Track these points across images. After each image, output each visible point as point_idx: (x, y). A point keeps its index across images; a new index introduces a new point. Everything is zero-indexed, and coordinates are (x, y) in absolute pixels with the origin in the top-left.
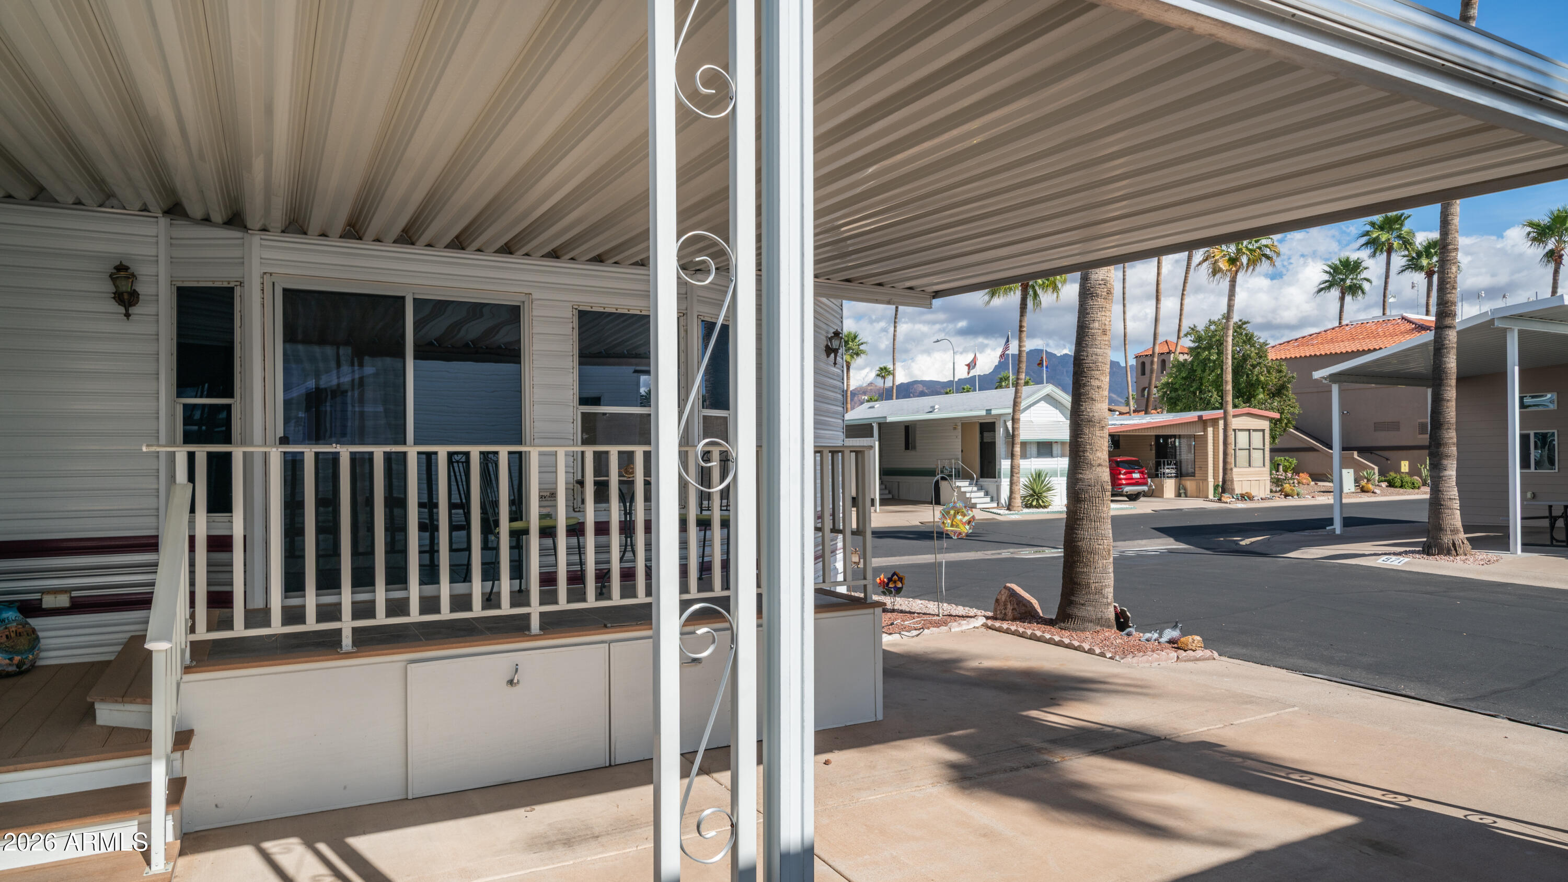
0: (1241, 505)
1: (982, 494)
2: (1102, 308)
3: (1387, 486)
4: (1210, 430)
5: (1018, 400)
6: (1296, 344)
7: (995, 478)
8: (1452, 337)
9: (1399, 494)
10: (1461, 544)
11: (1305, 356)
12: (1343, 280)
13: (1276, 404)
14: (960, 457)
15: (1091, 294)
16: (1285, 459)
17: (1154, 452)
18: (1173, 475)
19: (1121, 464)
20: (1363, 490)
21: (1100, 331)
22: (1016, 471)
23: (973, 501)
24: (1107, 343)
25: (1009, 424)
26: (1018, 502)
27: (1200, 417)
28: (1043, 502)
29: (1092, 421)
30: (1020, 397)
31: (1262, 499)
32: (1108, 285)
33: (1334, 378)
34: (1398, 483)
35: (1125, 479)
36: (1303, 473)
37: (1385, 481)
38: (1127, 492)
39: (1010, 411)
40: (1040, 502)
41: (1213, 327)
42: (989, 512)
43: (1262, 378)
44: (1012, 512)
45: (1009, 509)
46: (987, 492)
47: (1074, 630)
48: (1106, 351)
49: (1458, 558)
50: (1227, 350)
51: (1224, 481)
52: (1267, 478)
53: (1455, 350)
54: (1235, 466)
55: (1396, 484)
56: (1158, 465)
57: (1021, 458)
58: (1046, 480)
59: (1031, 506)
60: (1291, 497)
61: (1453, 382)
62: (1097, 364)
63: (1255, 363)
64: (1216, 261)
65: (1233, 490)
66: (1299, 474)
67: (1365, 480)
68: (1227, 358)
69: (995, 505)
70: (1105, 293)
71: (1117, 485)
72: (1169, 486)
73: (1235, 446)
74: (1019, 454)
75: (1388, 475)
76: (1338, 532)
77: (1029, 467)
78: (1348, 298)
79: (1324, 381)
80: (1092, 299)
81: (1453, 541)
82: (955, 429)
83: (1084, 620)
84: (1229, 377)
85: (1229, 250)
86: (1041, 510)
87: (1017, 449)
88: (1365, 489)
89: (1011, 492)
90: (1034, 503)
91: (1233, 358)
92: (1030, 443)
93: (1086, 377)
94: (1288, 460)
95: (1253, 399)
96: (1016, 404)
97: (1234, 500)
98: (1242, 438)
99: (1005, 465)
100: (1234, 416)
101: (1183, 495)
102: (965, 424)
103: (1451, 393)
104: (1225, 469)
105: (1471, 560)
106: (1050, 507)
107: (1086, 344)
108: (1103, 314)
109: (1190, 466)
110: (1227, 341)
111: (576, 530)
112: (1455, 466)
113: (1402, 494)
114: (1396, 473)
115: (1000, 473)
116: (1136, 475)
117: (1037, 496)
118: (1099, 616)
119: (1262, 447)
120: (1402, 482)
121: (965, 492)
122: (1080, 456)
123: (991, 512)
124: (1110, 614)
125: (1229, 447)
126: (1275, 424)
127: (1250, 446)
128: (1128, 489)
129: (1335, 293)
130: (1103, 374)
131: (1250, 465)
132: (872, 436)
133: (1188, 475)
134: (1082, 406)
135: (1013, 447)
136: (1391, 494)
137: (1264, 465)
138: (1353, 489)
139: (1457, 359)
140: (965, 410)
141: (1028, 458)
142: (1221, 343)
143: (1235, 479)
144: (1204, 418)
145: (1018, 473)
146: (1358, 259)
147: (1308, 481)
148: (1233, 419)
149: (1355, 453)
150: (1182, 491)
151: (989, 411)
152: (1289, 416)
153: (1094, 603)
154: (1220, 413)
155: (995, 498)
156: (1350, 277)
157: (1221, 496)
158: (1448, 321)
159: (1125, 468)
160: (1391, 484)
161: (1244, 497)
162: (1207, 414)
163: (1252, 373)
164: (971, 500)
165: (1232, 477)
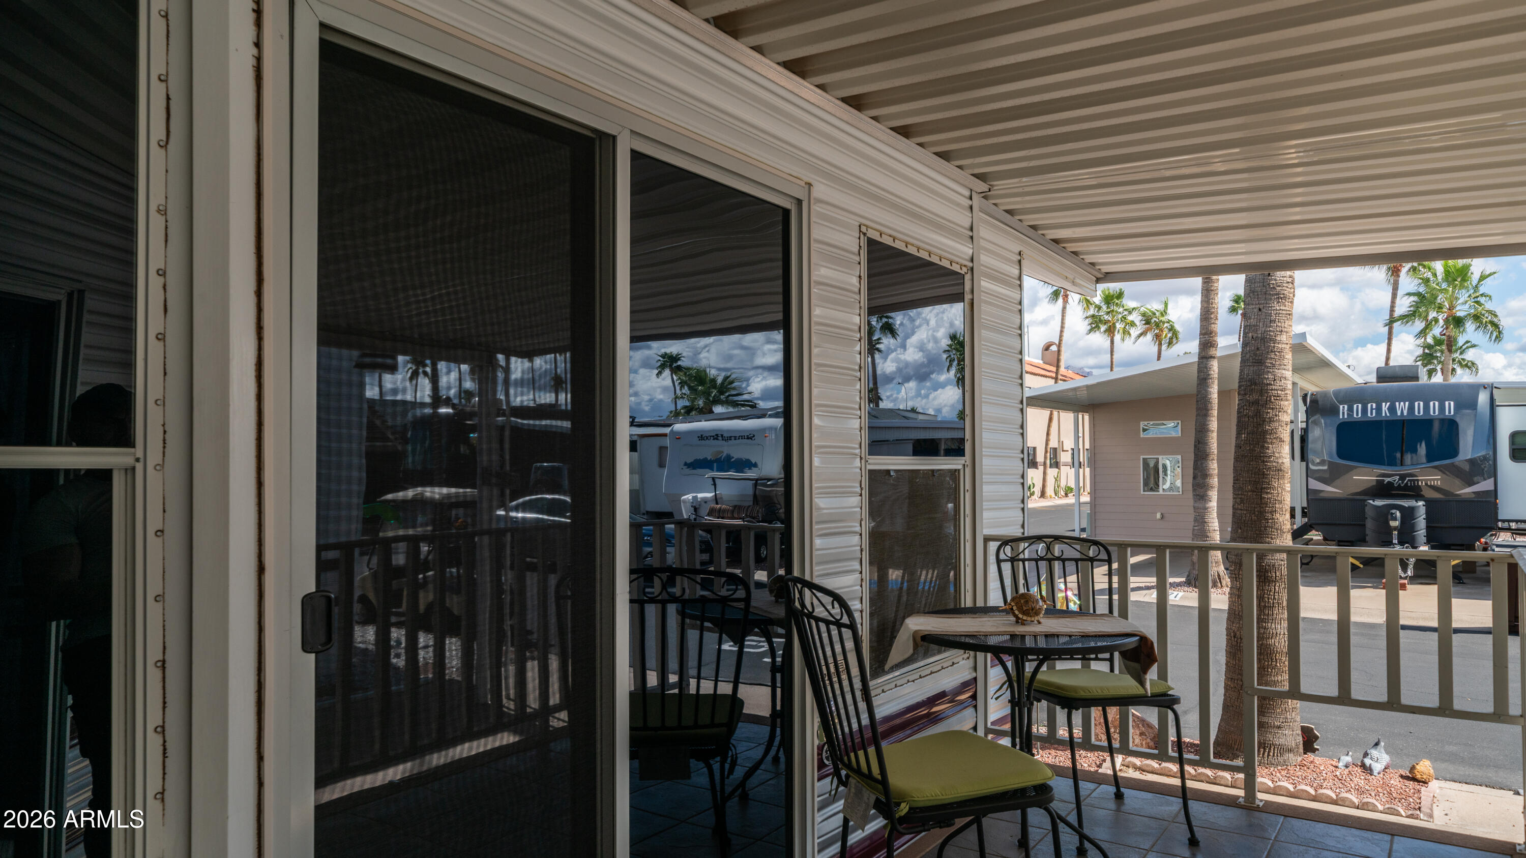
107: (1272, 363)
122: (1268, 519)
158: (1212, 352)
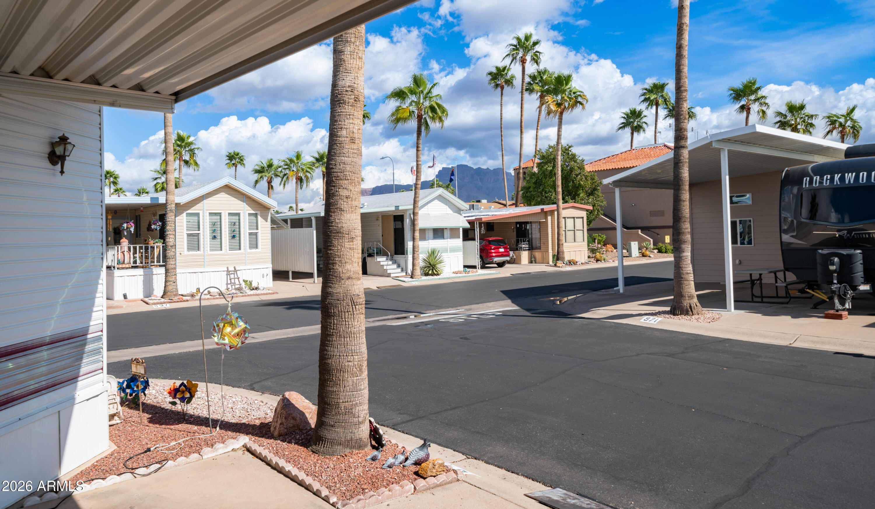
0: (569, 268)
1: (395, 266)
2: (350, 115)
3: (658, 252)
4: (549, 218)
5: (417, 199)
6: (604, 161)
7: (404, 254)
8: (685, 154)
9: (664, 257)
10: (695, 306)
11: (610, 169)
12: (633, 122)
13: (590, 200)
14: (381, 239)
15: (339, 101)
16: (599, 235)
17: (515, 233)
18: (527, 248)
19: (491, 243)
20: (644, 255)
21: (348, 139)
22: (416, 250)
23: (389, 272)
24: (355, 151)
25: (412, 216)
26: (418, 272)
27: (542, 210)
28: (436, 271)
29: (340, 233)
30: (418, 197)
31: (582, 264)
32: (356, 92)
33: (617, 183)
34: (664, 250)
35: (495, 253)
36: (609, 244)
37: (656, 249)
38: (496, 262)
39: (412, 207)
40: (434, 271)
41: (551, 150)
42: (396, 280)
43: (582, 183)
44: (414, 279)
45: (412, 277)
46: (399, 265)
47: (324, 453)
48: (354, 160)
49: (693, 317)
50: (558, 164)
51: (558, 252)
52: (586, 248)
53: (687, 164)
54: (566, 242)
55: (663, 251)
56: (518, 242)
57: (420, 241)
58: (439, 255)
59: (427, 274)
60: (600, 262)
61: (687, 187)
62: (345, 173)
63: (577, 173)
64: (549, 105)
65: (564, 258)
66: (606, 245)
67: (645, 249)
68: (558, 170)
69: (404, 274)
70: (352, 101)
71: (489, 257)
72: (525, 255)
73: (565, 229)
74: (418, 237)
75: (658, 245)
76: (621, 291)
77: (428, 246)
78: (635, 134)
79: (610, 186)
80: (340, 106)
81: (690, 305)
82: (377, 220)
83: (333, 443)
84: (559, 183)
85: (557, 98)
86: (435, 277)
87: (417, 234)
88: (645, 254)
89: (413, 265)
90: (430, 272)
91: (562, 171)
92: (428, 229)
93: (334, 186)
94: (601, 236)
95: (577, 197)
96: (415, 202)
97: (564, 265)
98: (570, 222)
99: (409, 245)
100: (564, 209)
101: (533, 262)
102: (384, 216)
103: (686, 196)
104: (558, 245)
105: (702, 318)
106: (441, 274)
108: (351, 121)
109: (538, 242)
110: (557, 159)
112: (690, 248)
113: (666, 257)
114: (662, 244)
115: (407, 251)
116: (502, 250)
117: (432, 267)
118: (349, 438)
119: (582, 229)
120: (666, 250)
121: (383, 266)
123: (399, 280)
124: (364, 431)
125: (561, 229)
126: (590, 213)
127: (574, 228)
128: (496, 259)
129: (628, 130)
130: (351, 183)
131: (575, 241)
132: (311, 227)
133: (537, 248)
134: (331, 216)
135: (414, 233)
136: (660, 257)
137: (584, 241)
138: (638, 255)
139: (689, 170)
140: (384, 207)
141: (427, 240)
142: (554, 160)
143: (565, 251)
144: (545, 210)
145: (418, 251)
146: (641, 110)
147: (612, 250)
148: (563, 211)
149: (640, 231)
150: (533, 259)
151: (397, 207)
152: (599, 207)
153: (343, 424)
154: (554, 206)
155: (404, 269)
156: (637, 120)
157: (556, 262)
158: (682, 143)
159: (494, 245)
160: (660, 251)
161: (571, 263)
162: (546, 208)
163: (576, 180)
164: (387, 271)
165: (563, 250)
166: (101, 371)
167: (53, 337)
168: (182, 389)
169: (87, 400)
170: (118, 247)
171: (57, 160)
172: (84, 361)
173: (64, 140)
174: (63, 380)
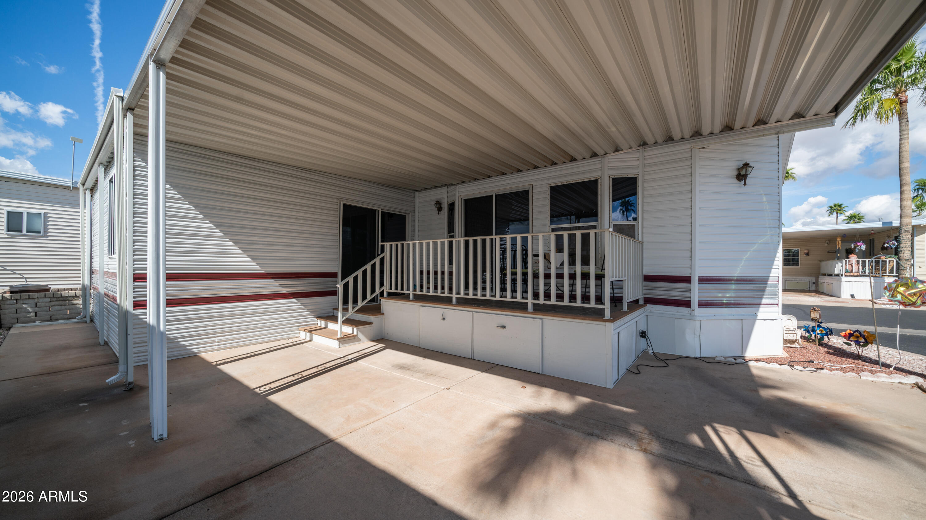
111: (560, 276)
166: (777, 306)
167: (739, 277)
168: (856, 335)
169: (765, 320)
170: (846, 261)
171: (742, 178)
172: (764, 296)
173: (746, 165)
174: (746, 303)
